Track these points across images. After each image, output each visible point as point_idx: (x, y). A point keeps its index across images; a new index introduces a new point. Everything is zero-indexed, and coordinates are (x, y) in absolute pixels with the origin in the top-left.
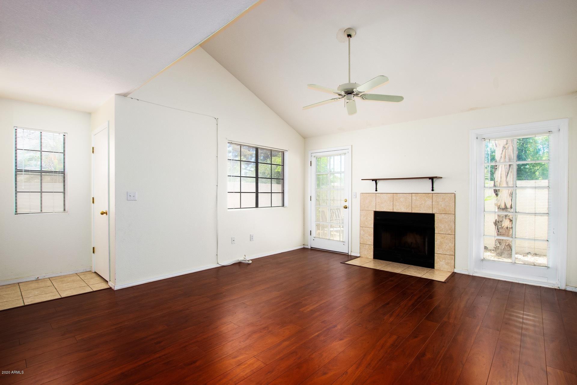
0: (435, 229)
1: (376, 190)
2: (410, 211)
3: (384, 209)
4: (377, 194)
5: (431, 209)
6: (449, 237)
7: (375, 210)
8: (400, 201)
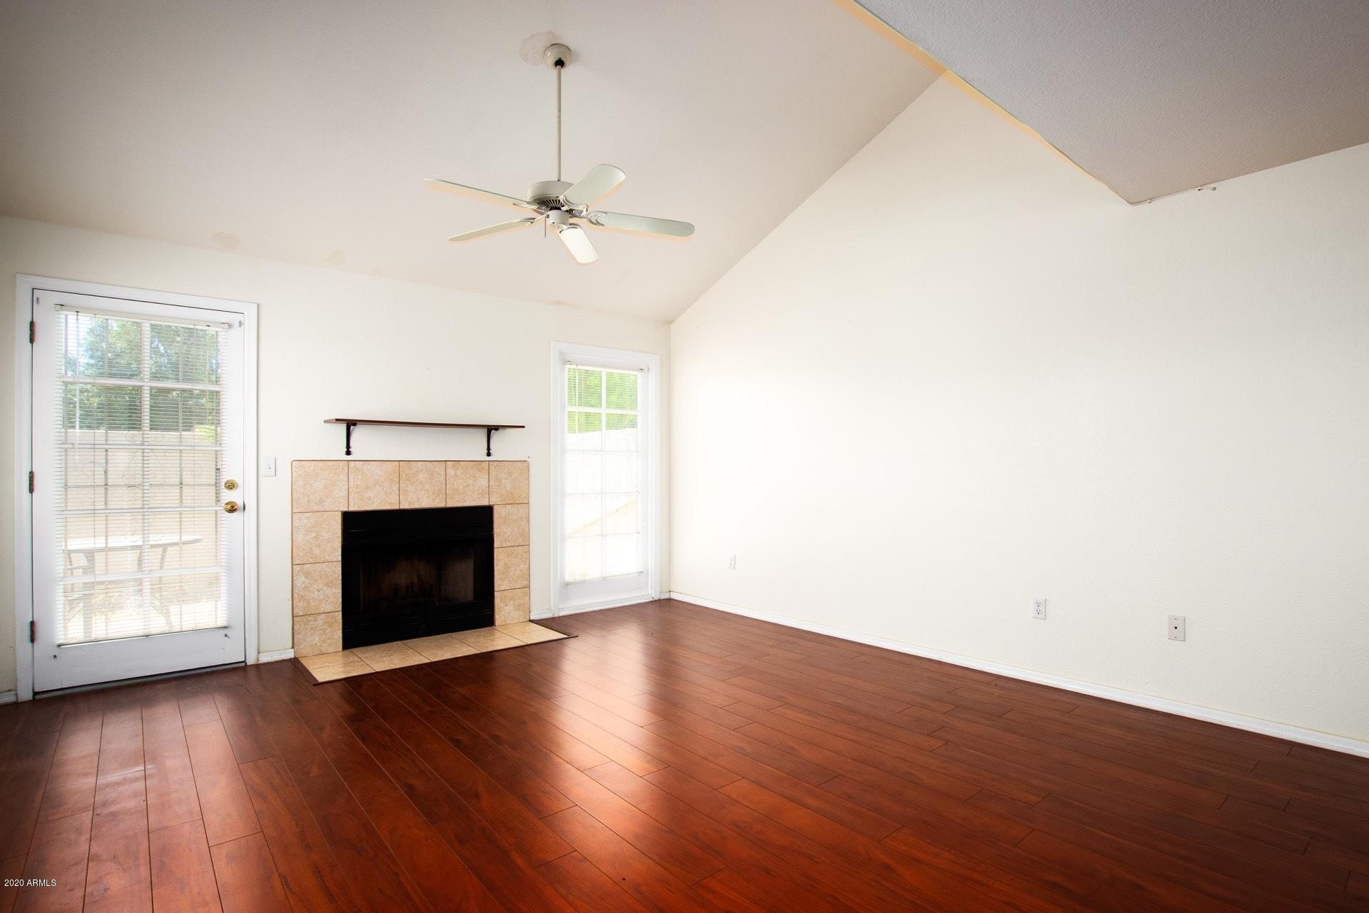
0: (495, 539)
1: (348, 453)
2: (441, 505)
3: (373, 503)
4: (352, 464)
5: (487, 495)
6: (520, 552)
7: (346, 510)
8: (418, 480)
